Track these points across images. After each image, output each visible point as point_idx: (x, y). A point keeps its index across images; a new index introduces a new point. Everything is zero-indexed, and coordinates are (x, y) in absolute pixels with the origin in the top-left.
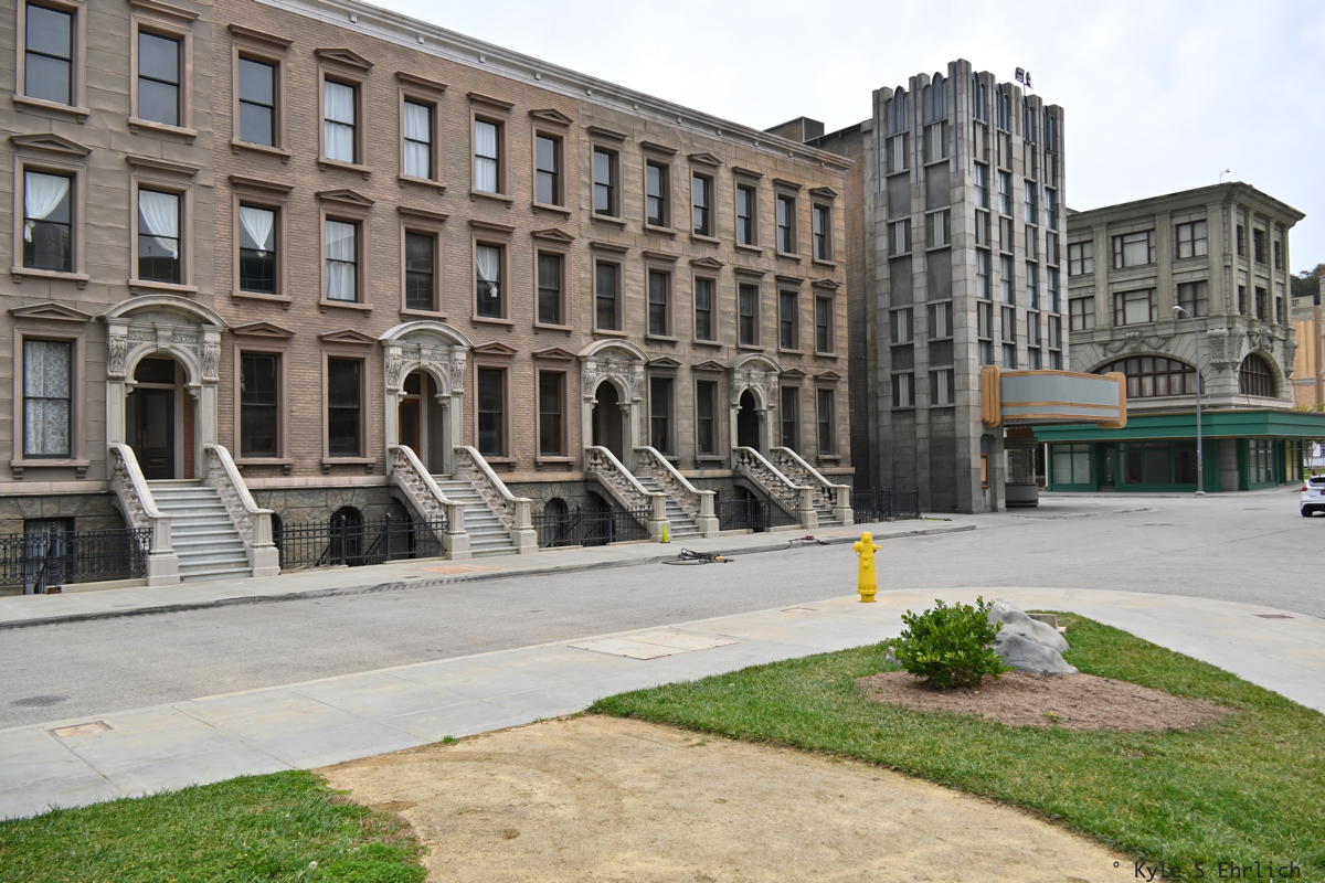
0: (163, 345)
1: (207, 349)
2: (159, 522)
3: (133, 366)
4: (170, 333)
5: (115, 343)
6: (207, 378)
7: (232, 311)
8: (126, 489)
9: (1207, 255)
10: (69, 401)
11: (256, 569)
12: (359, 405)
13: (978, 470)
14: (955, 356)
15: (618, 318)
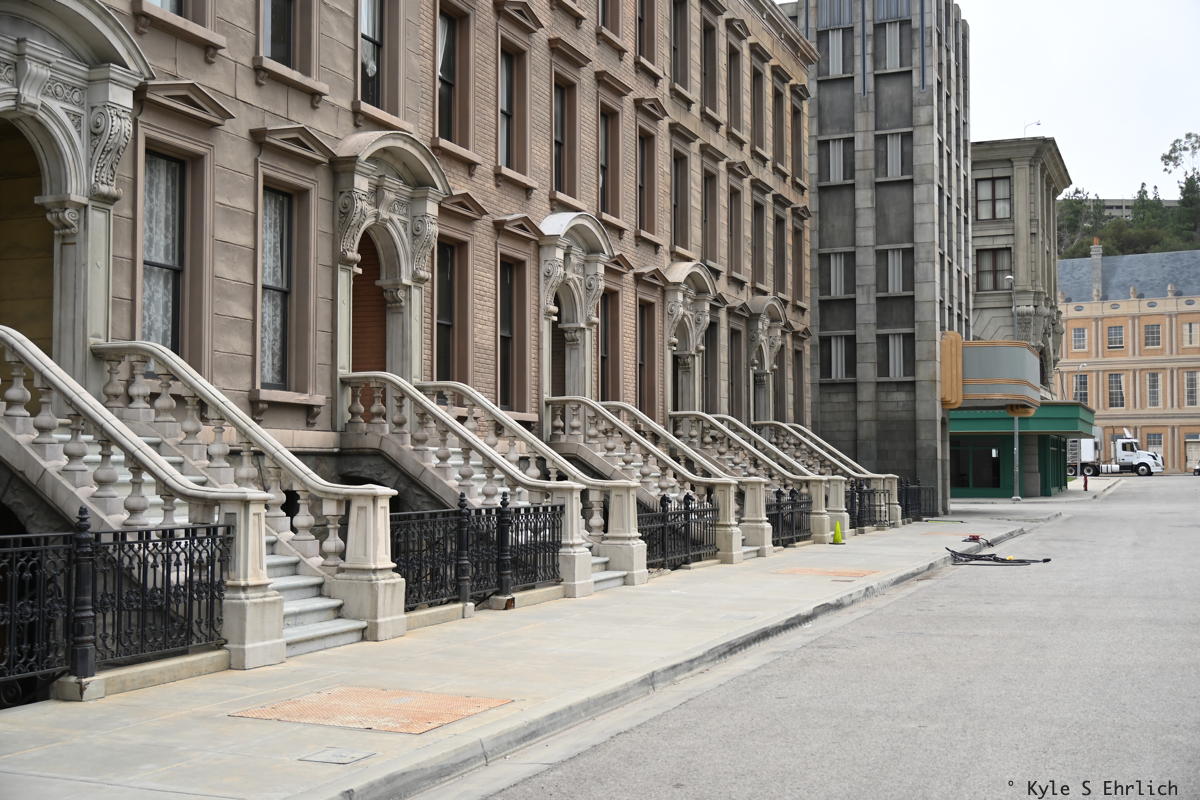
0: (384, 214)
1: (429, 227)
4: (395, 198)
5: (359, 203)
9: (1011, 219)
10: (285, 295)
11: (635, 572)
12: (511, 332)
13: (943, 461)
14: (917, 317)
15: (680, 234)
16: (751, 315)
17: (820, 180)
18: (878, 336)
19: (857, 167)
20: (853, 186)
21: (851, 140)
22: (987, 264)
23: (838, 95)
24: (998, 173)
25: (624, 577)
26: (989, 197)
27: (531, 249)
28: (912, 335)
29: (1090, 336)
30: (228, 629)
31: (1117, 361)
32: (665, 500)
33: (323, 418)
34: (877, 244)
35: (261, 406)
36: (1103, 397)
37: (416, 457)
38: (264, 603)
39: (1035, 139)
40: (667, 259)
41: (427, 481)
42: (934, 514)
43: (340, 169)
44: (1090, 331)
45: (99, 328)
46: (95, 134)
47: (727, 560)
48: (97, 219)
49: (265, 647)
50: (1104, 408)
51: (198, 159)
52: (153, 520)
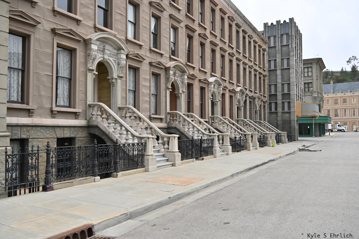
0: (176, 78)
4: (178, 75)
5: (171, 76)
9: (312, 76)
10: (156, 95)
11: (229, 153)
12: (203, 102)
13: (297, 129)
14: (291, 98)
15: (238, 81)
16: (254, 98)
17: (269, 68)
18: (282, 102)
19: (277, 66)
20: (276, 70)
21: (276, 60)
22: (307, 86)
23: (273, 50)
24: (309, 66)
25: (227, 154)
26: (307, 71)
27: (207, 85)
28: (290, 102)
29: (330, 101)
30: (145, 164)
31: (337, 107)
32: (235, 138)
33: (164, 121)
34: (282, 82)
35: (152, 118)
36: (334, 115)
37: (183, 129)
38: (153, 158)
39: (317, 58)
40: (236, 86)
41: (185, 133)
42: (295, 140)
43: (167, 69)
44: (330, 100)
45: (119, 103)
46: (118, 64)
47: (249, 150)
48: (119, 81)
49: (153, 167)
50: (334, 117)
51: (139, 68)
52: (130, 141)
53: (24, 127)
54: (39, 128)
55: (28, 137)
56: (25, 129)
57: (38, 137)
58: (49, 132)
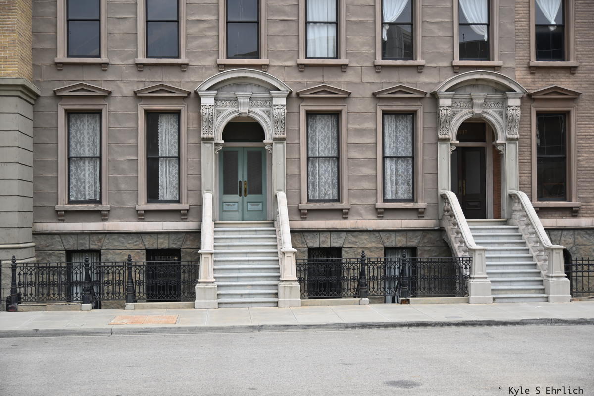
0: (477, 111)
1: (510, 112)
2: (477, 253)
3: (456, 130)
4: (482, 101)
5: (443, 112)
6: (511, 136)
7: (529, 79)
8: (452, 226)
25: (547, 297)
33: (430, 212)
38: (205, 288)
43: (436, 97)
45: (281, 187)
48: (278, 146)
49: (206, 302)
51: (340, 112)
53: (93, 235)
54: (116, 236)
55: (100, 247)
56: (95, 237)
57: (115, 247)
58: (133, 241)
